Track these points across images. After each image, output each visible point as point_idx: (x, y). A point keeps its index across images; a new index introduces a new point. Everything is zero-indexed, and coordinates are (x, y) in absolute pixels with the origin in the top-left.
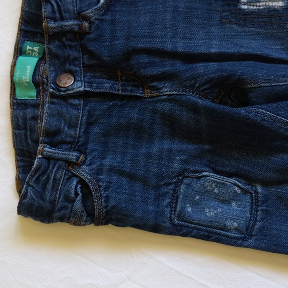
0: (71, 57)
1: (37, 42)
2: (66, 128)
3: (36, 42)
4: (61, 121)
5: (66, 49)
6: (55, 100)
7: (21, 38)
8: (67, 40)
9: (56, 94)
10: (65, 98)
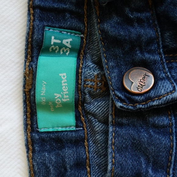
0: (144, 39)
1: (67, 29)
2: (150, 171)
3: (64, 28)
4: (139, 158)
5: (132, 26)
6: (124, 121)
7: (37, 22)
8: (132, 11)
9: (128, 109)
10: (141, 115)
